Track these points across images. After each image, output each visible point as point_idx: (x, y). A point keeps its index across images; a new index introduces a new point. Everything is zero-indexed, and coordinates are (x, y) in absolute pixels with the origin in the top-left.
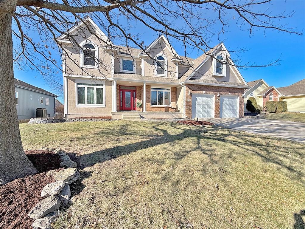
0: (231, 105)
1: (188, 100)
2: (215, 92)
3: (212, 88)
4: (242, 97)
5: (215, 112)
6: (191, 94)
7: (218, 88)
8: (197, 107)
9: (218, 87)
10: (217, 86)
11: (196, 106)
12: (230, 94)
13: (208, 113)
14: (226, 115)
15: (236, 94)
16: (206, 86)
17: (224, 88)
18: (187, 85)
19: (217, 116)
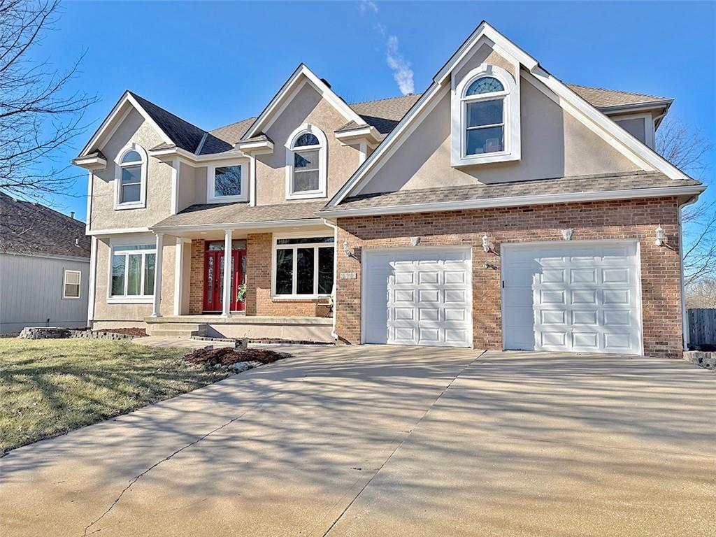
0: (593, 290)
1: (346, 276)
2: (472, 235)
3: (452, 220)
4: (658, 243)
5: (475, 319)
6: (357, 254)
7: (488, 214)
8: (396, 300)
9: (486, 210)
10: (481, 209)
11: (390, 298)
12: (565, 233)
13: (447, 324)
14: (559, 336)
15: (614, 230)
16: (423, 214)
17: (526, 209)
18: (343, 222)
19: (487, 338)
